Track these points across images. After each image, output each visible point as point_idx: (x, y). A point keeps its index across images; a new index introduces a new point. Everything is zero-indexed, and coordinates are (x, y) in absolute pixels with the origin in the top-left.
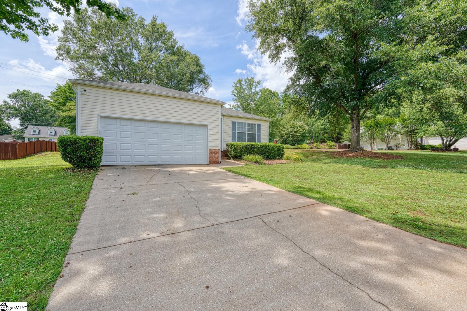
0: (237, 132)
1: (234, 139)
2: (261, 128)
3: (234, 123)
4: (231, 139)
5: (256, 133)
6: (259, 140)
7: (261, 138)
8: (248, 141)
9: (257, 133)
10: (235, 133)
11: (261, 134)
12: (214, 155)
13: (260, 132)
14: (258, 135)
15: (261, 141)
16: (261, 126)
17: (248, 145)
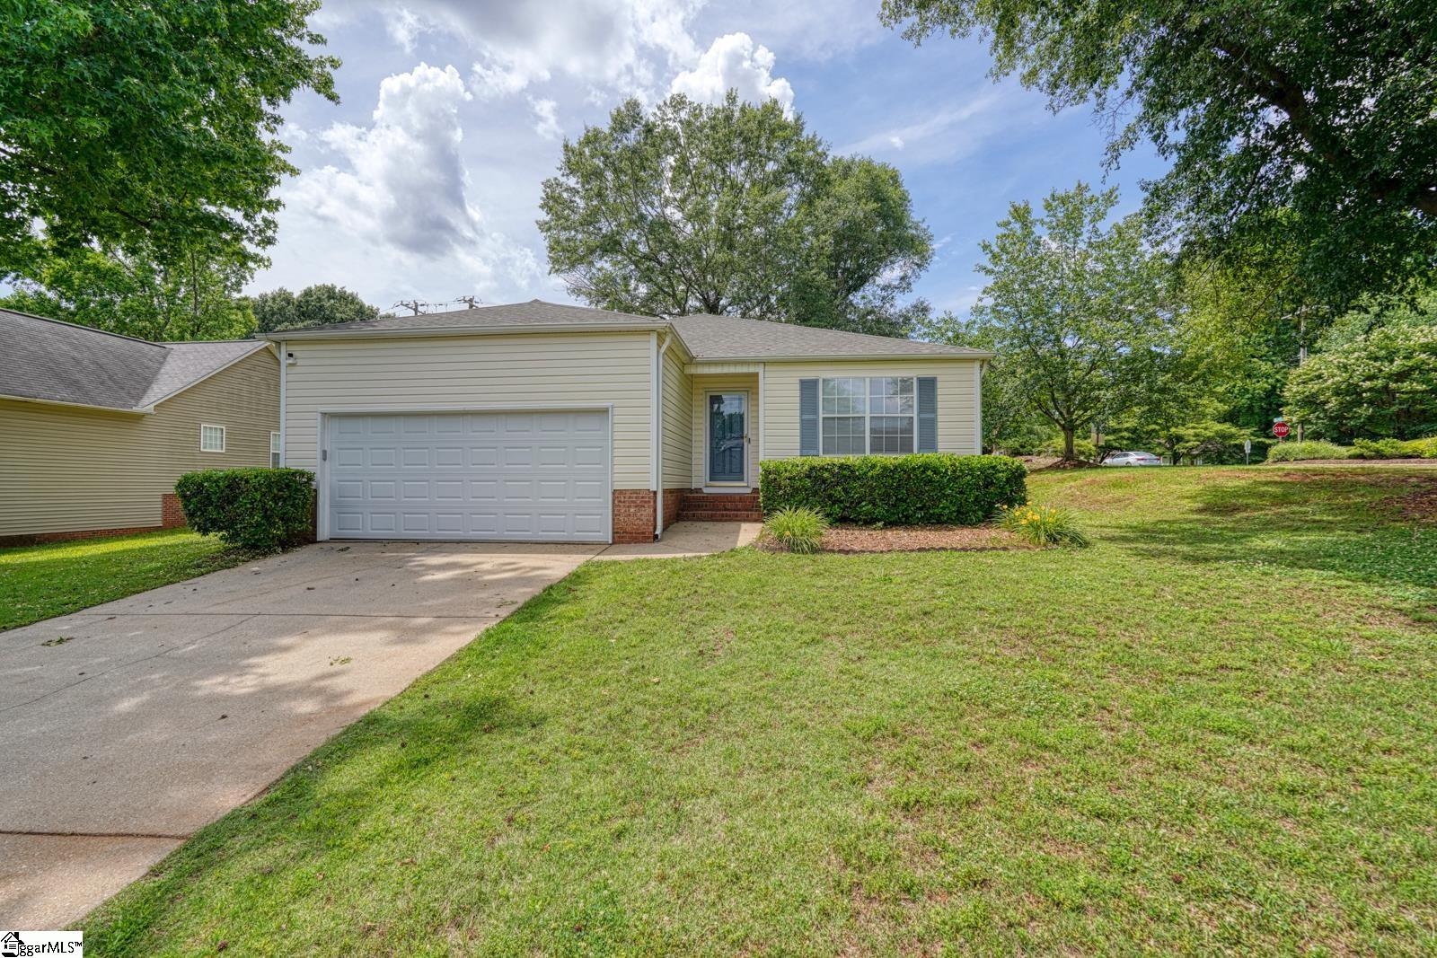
0: (821, 415)
1: (808, 443)
2: (939, 391)
3: (808, 387)
4: (798, 445)
5: (915, 415)
6: (929, 442)
7: (940, 432)
8: (873, 450)
9: (920, 411)
10: (815, 422)
11: (940, 418)
12: (632, 510)
13: (934, 410)
14: (921, 421)
15: (940, 445)
16: (939, 385)
17: (822, 468)
